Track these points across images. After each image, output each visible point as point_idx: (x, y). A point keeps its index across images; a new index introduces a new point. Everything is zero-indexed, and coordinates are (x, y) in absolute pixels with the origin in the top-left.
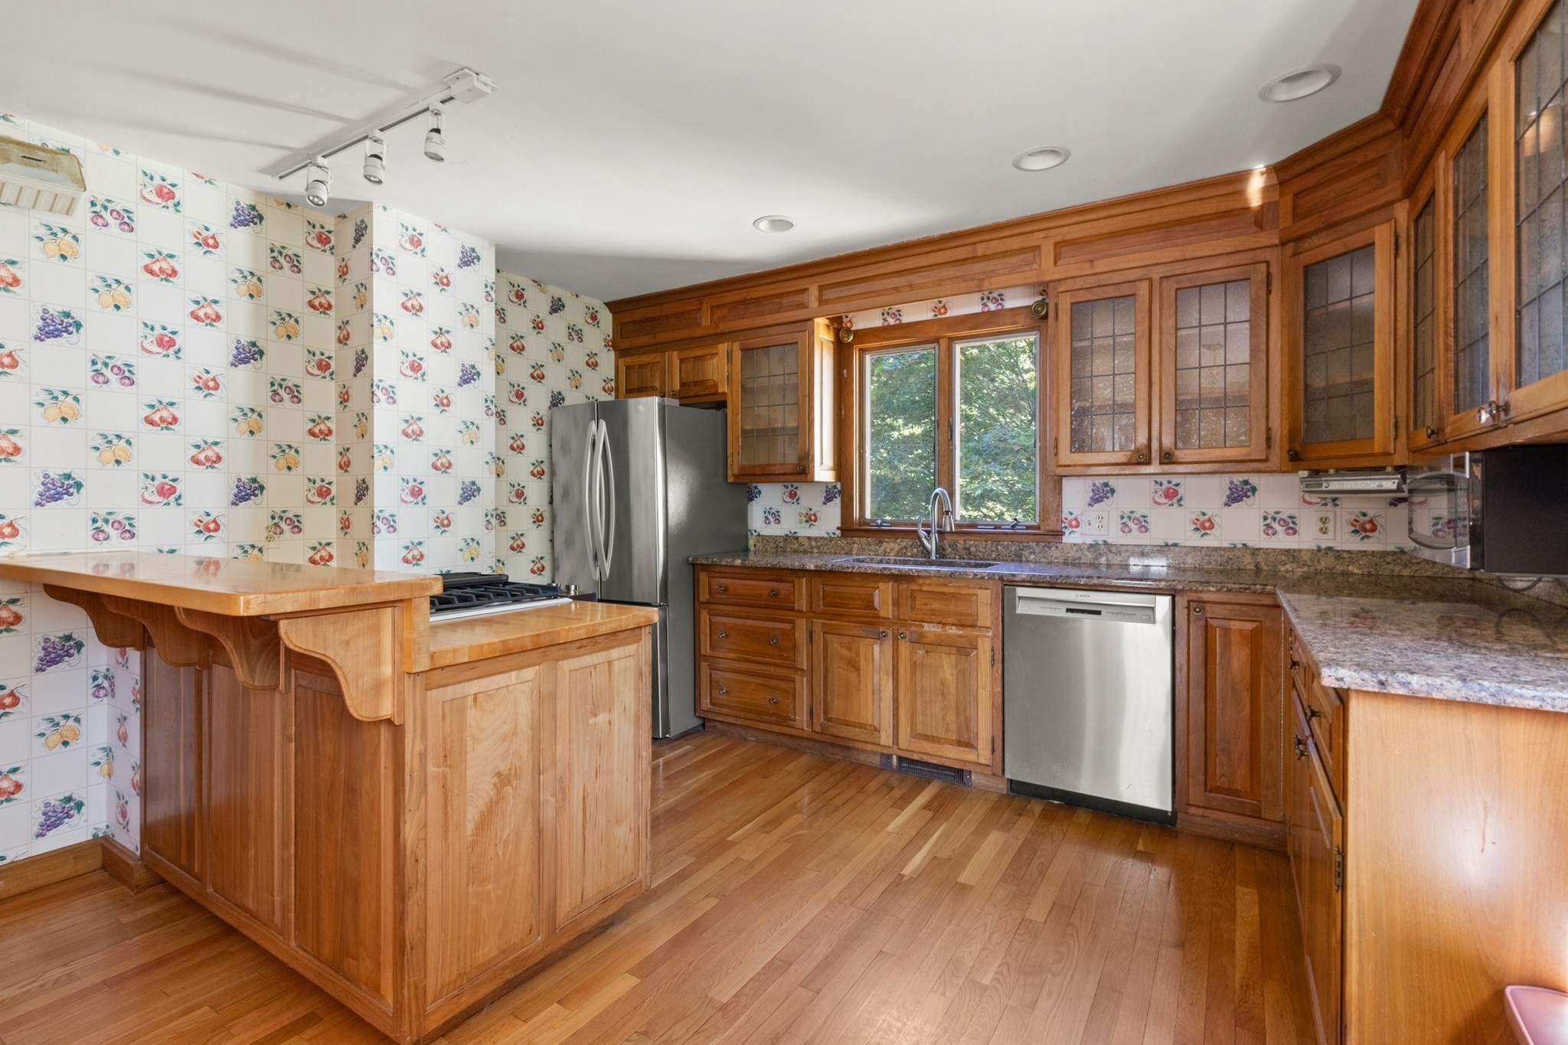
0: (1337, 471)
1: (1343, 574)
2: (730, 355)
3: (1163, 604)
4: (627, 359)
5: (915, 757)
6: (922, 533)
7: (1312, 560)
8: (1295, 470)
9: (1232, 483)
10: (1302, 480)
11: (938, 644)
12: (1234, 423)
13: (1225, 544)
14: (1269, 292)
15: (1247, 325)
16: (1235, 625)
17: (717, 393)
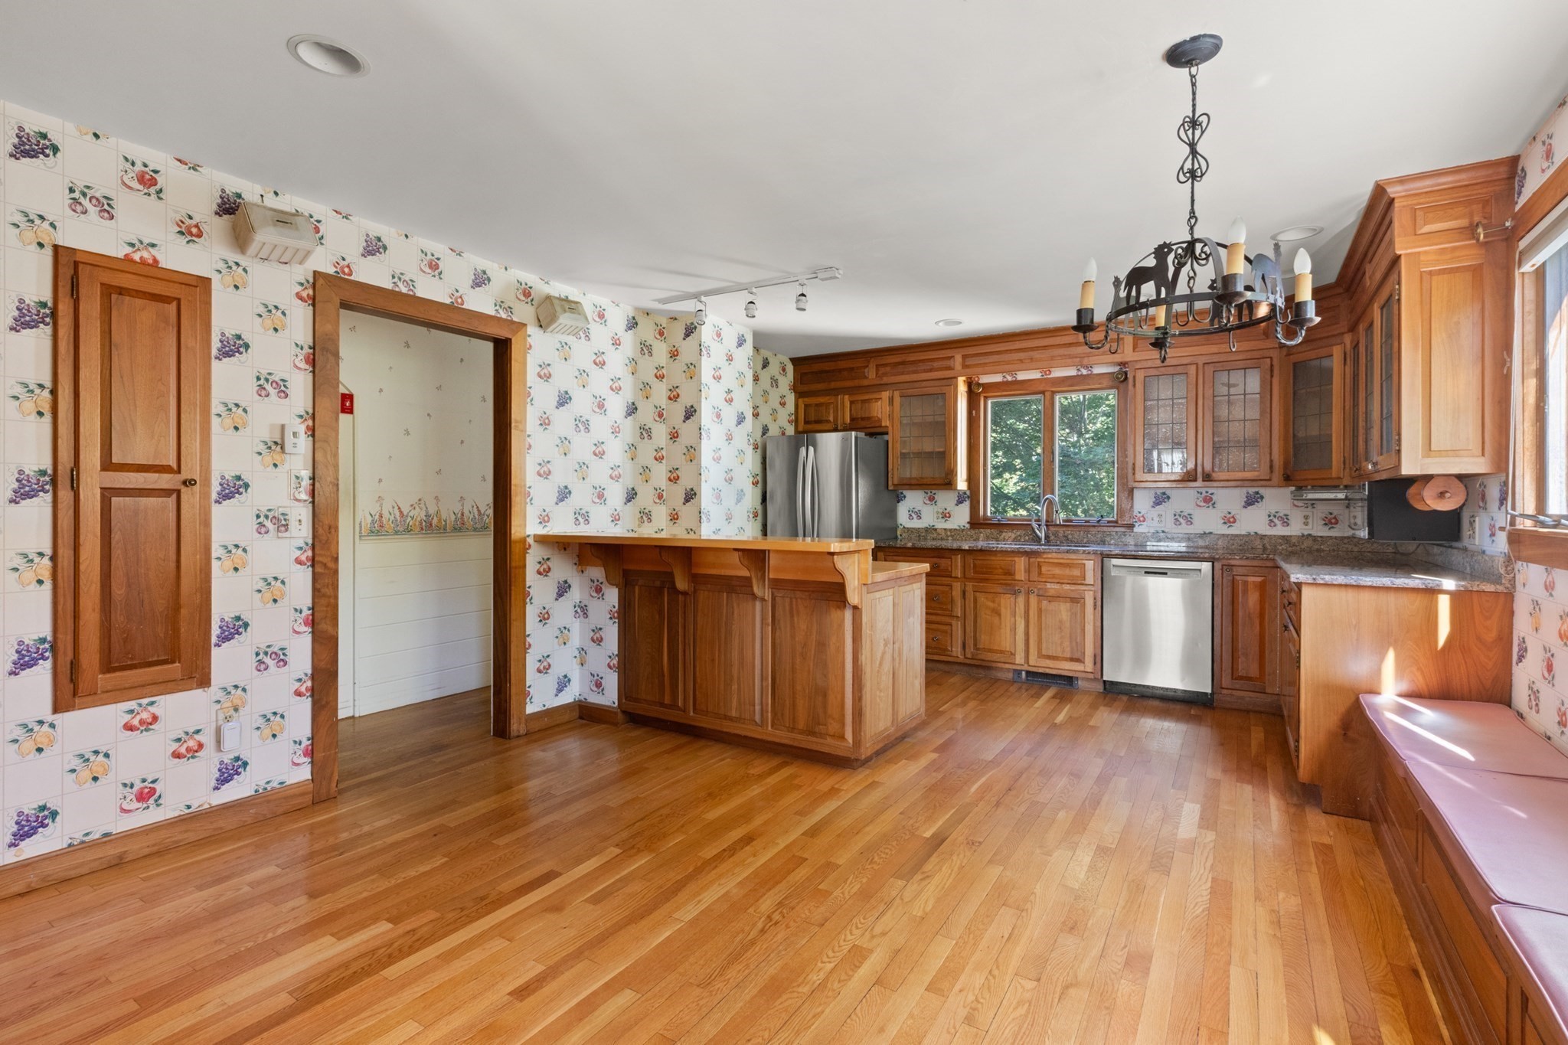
0: (1313, 487)
1: (1318, 550)
2: (891, 400)
3: (1206, 567)
4: (806, 399)
5: (1041, 670)
6: (1035, 526)
7: (1299, 542)
8: (1287, 486)
9: (1248, 493)
10: (1292, 492)
11: (1056, 598)
12: (1250, 457)
13: (1244, 533)
14: (1272, 376)
15: (1258, 396)
16: (1251, 579)
17: (881, 427)
